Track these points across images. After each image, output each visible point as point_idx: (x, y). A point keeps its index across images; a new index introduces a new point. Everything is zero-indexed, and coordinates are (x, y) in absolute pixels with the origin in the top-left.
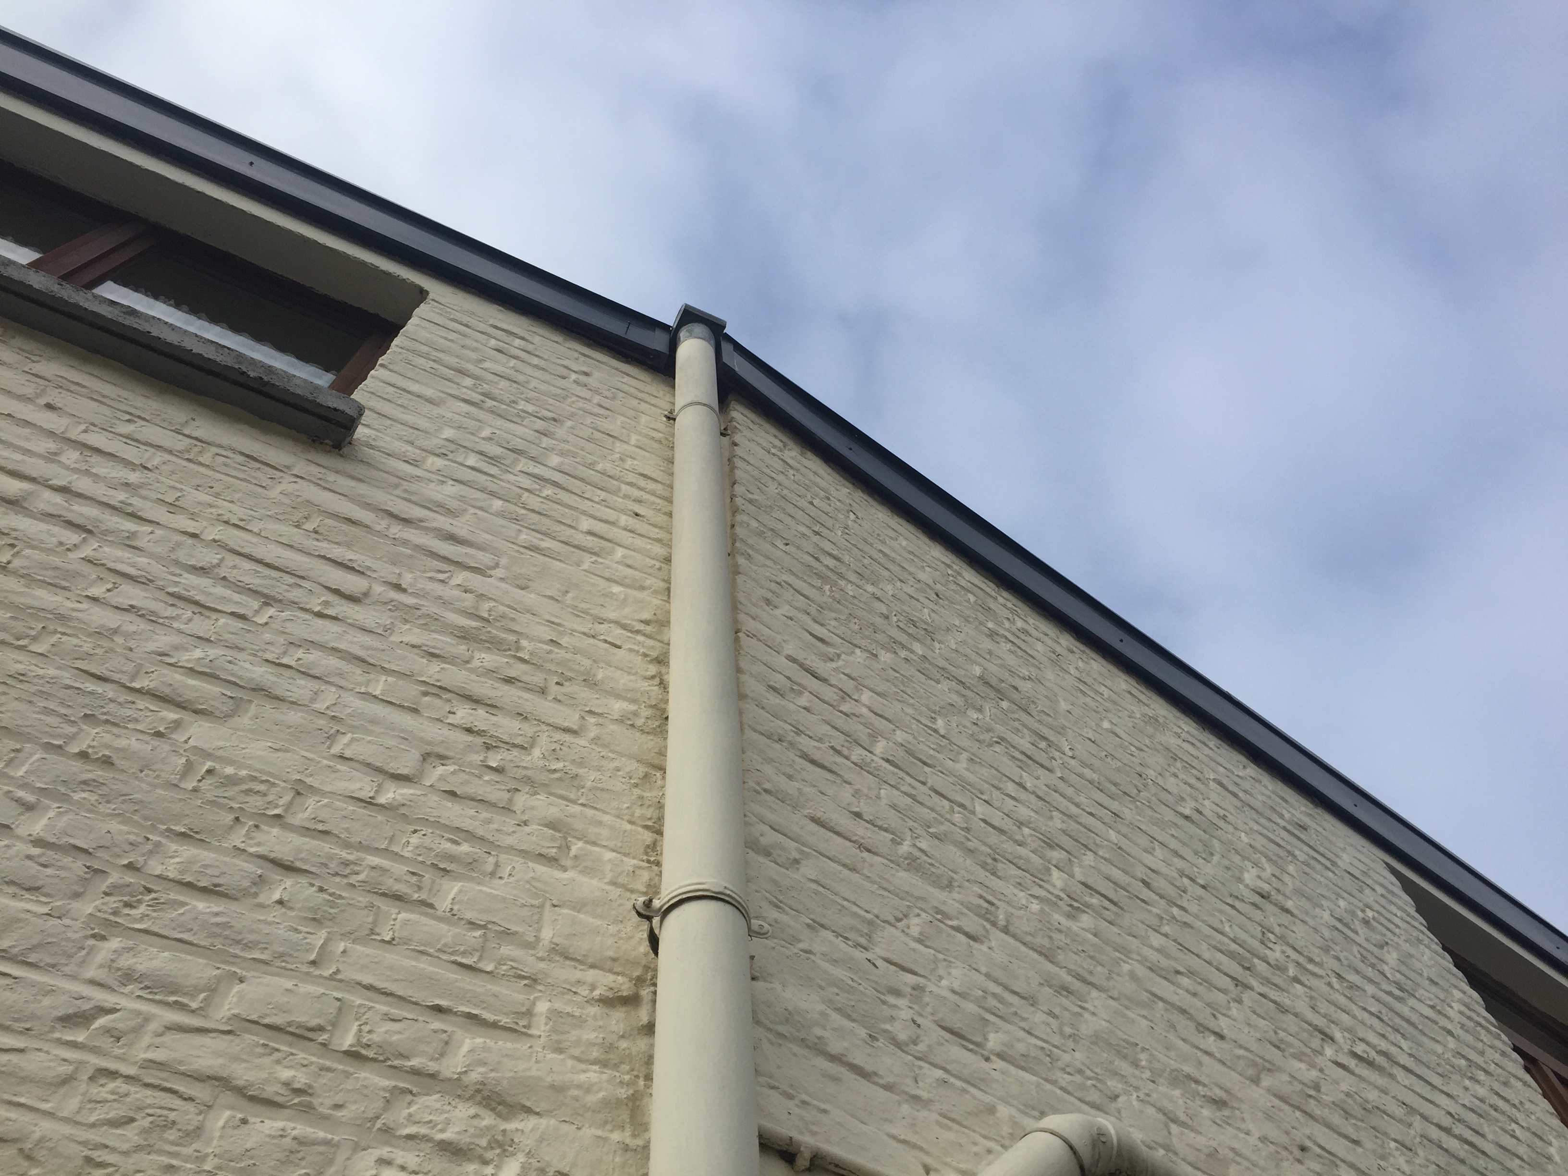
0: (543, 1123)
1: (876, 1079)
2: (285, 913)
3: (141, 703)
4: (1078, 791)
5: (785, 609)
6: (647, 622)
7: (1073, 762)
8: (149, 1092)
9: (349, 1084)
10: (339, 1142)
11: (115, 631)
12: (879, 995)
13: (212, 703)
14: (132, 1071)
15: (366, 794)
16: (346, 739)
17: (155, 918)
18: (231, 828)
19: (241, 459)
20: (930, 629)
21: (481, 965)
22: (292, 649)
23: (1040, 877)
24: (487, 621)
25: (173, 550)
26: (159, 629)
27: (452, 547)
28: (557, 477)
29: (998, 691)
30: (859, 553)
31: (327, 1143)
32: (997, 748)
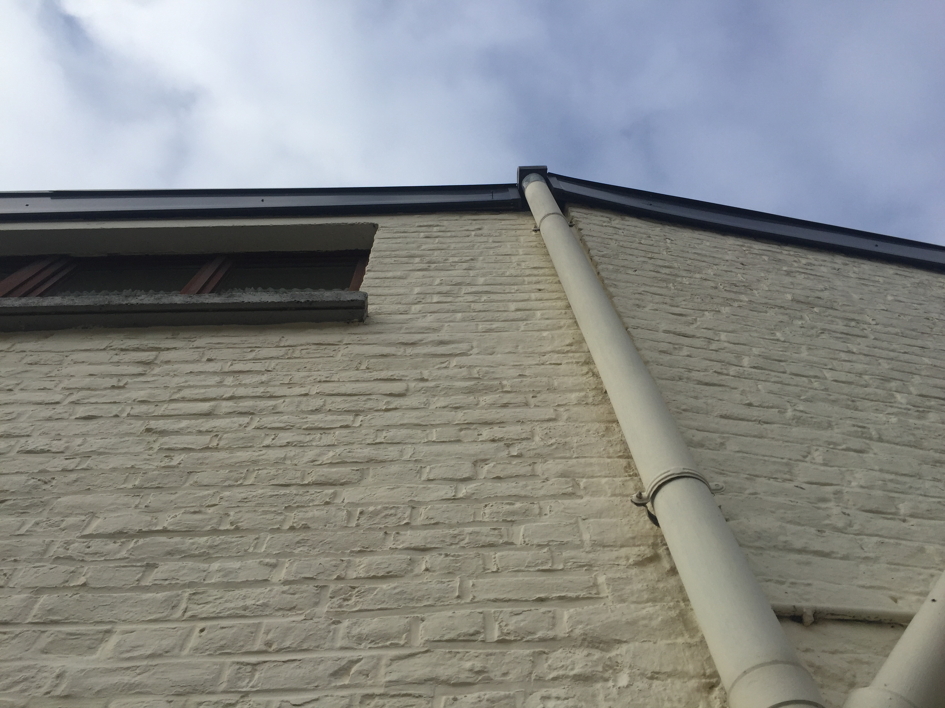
0: (631, 646)
1: (834, 555)
2: (432, 575)
3: (312, 490)
4: (889, 342)
5: (650, 306)
6: (571, 345)
7: (878, 327)
8: (395, 700)
9: (507, 659)
10: (514, 694)
11: (285, 458)
12: (813, 505)
13: (348, 476)
14: (381, 691)
15: (450, 495)
16: (427, 469)
17: (362, 602)
18: (384, 539)
19: (314, 347)
20: (746, 284)
21: (555, 567)
22: (379, 433)
23: (889, 401)
24: (479, 378)
25: (298, 406)
26: (306, 449)
27: (443, 348)
28: (486, 288)
29: (808, 303)
30: (682, 259)
31: (507, 697)
32: (823, 336)
